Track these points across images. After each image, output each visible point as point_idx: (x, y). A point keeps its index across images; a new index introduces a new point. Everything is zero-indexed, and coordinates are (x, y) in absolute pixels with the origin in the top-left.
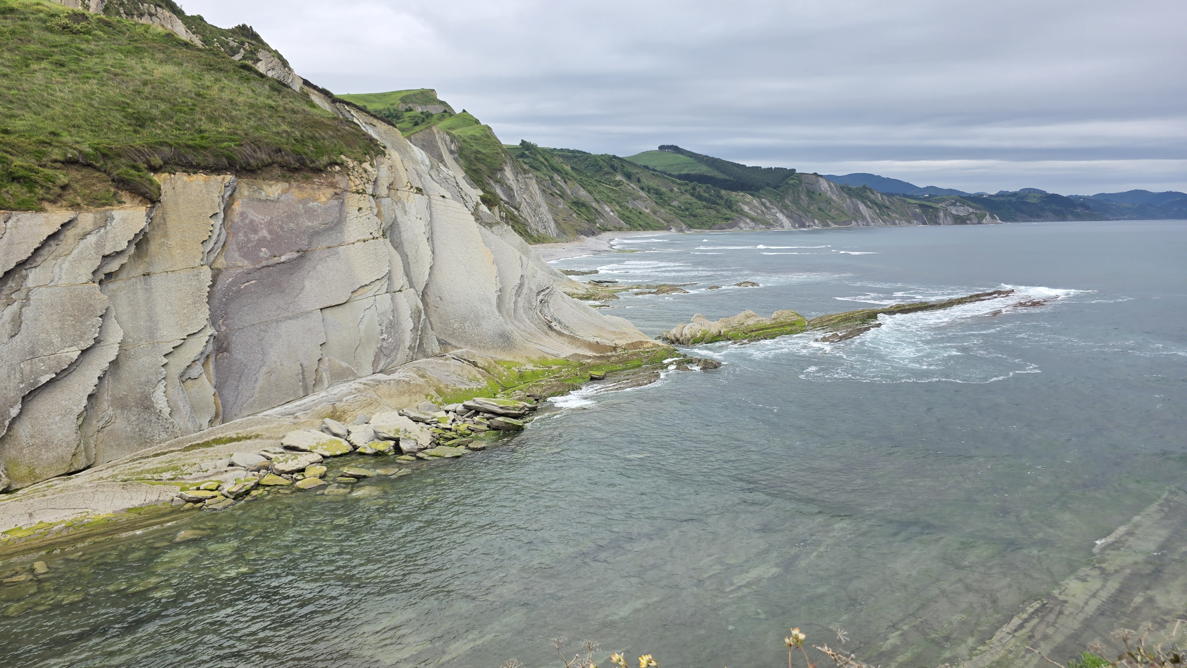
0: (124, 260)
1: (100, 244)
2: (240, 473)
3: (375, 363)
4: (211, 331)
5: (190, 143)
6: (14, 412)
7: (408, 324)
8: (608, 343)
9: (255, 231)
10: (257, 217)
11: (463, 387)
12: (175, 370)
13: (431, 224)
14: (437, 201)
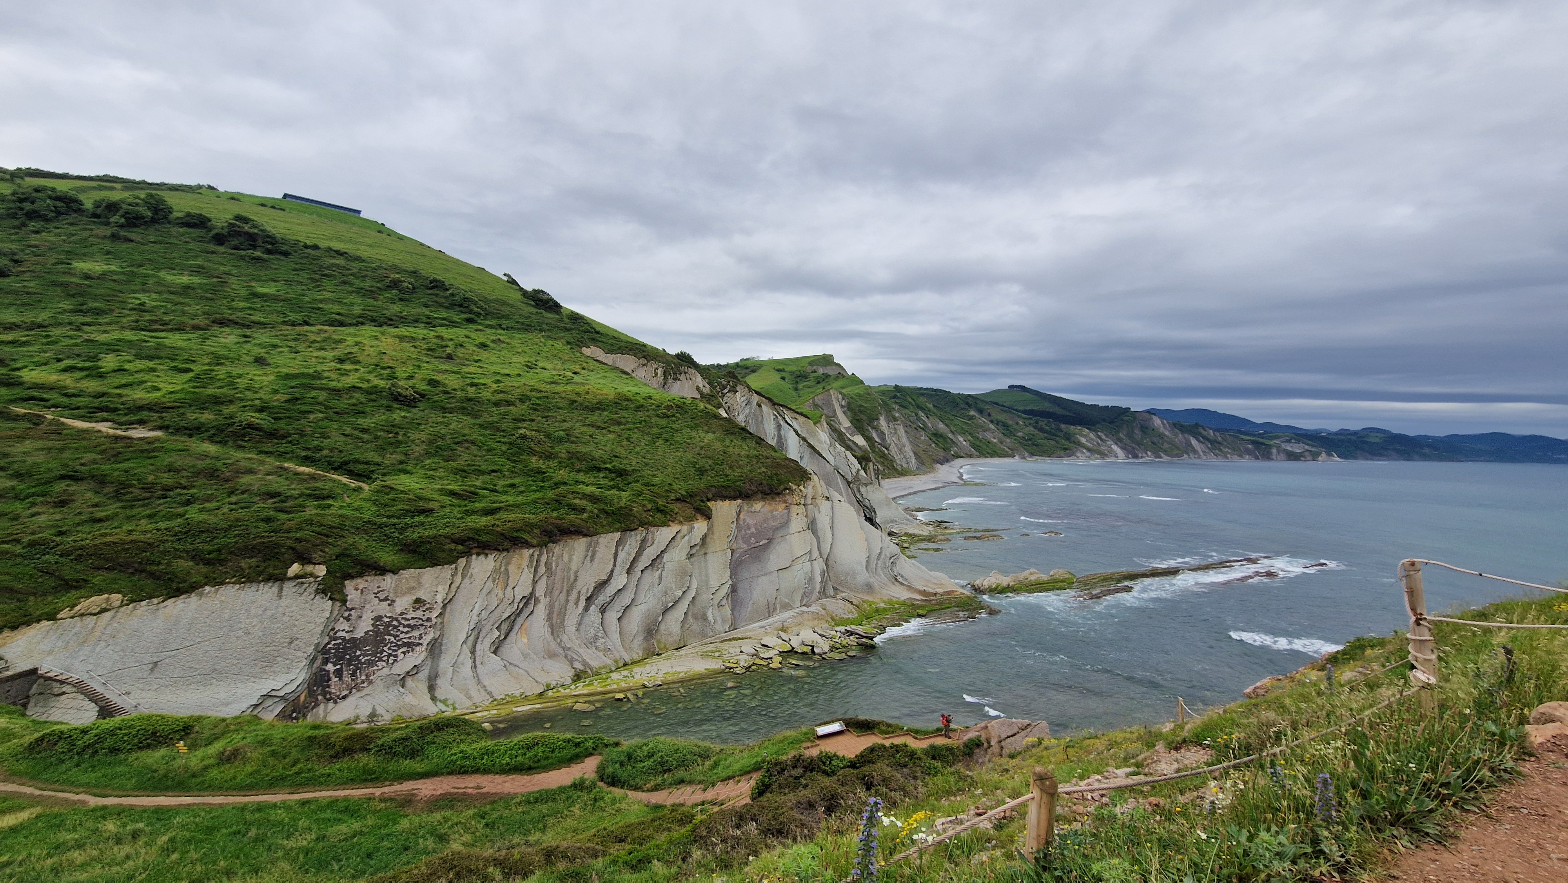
0: (698, 548)
1: (689, 541)
2: (744, 657)
3: (801, 601)
4: (730, 582)
5: (724, 484)
6: (660, 619)
7: (818, 579)
8: (931, 591)
9: (749, 529)
10: (750, 521)
11: (845, 616)
12: (716, 602)
13: (832, 518)
14: (836, 502)
